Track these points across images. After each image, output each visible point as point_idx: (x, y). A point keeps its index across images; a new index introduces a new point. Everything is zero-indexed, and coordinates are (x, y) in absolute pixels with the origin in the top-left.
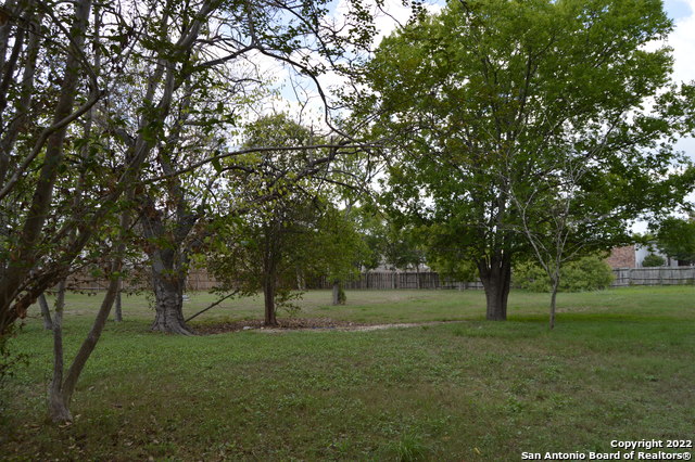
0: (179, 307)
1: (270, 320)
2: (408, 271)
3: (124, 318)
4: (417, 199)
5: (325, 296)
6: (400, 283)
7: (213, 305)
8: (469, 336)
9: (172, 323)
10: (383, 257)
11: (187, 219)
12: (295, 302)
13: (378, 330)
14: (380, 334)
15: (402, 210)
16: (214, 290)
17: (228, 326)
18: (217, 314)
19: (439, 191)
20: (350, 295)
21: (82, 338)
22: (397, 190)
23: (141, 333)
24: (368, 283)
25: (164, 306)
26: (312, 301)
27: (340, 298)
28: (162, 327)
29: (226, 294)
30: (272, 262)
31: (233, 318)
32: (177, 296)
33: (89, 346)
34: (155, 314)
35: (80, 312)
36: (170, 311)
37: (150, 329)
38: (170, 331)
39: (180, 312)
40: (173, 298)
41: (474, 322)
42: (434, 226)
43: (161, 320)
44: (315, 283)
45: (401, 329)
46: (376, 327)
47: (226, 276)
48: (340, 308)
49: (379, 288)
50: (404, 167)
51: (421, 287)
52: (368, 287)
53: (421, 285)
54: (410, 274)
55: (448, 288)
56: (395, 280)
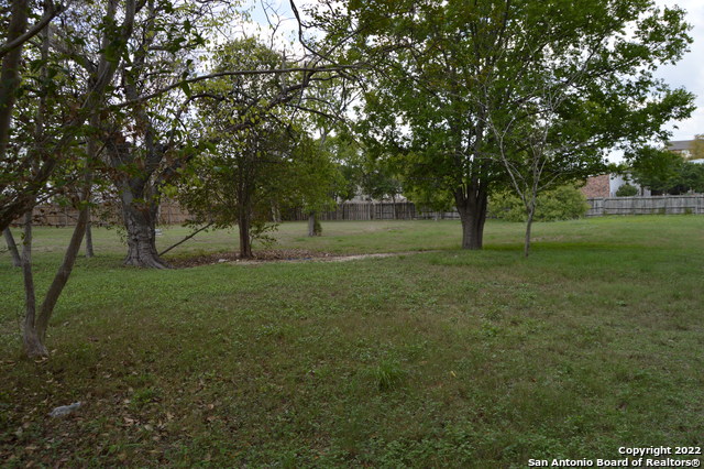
0: (152, 241)
1: (246, 252)
2: (384, 202)
3: (96, 253)
4: (394, 127)
5: (301, 228)
6: (376, 214)
7: (187, 238)
8: (446, 265)
9: (145, 257)
10: (359, 188)
11: (158, 149)
12: (270, 234)
13: (354, 260)
14: (356, 264)
16: (187, 222)
17: (203, 259)
18: (191, 248)
19: (417, 119)
20: (326, 226)
21: (52, 274)
22: (372, 118)
23: (114, 267)
24: (344, 214)
25: (136, 240)
26: (288, 233)
27: (316, 229)
28: (135, 261)
29: (199, 227)
30: (246, 194)
31: (207, 251)
32: (149, 229)
33: (61, 280)
34: (127, 248)
35: (50, 249)
36: (142, 246)
37: (123, 263)
38: (144, 265)
39: (153, 246)
40: (146, 232)
41: (450, 251)
42: (410, 156)
43: (134, 254)
44: (290, 215)
45: (377, 259)
46: (352, 258)
47: (199, 208)
48: (316, 239)
49: (356, 219)
50: (380, 94)
51: (397, 218)
52: (344, 218)
53: (397, 215)
54: (387, 205)
55: (424, 218)
56: (371, 211)
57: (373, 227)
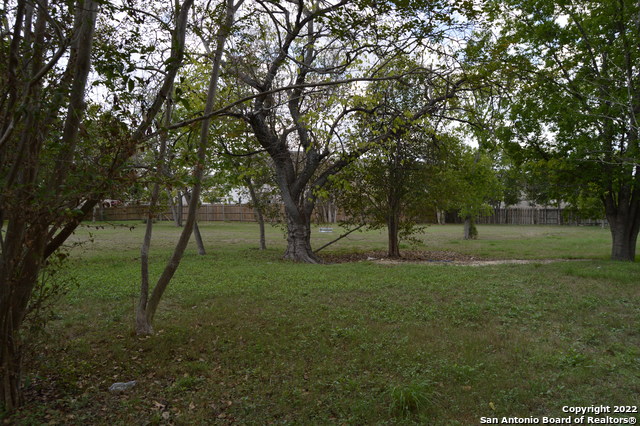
0: (307, 238)
1: (394, 252)
2: (549, 207)
3: (268, 247)
5: (457, 231)
6: (539, 219)
7: (342, 237)
8: (580, 276)
9: (301, 252)
10: (523, 193)
11: (315, 158)
12: (417, 236)
14: (488, 270)
15: (522, 145)
16: (342, 223)
17: (355, 256)
18: (347, 245)
20: (481, 229)
23: (273, 260)
25: (293, 237)
26: (436, 234)
27: (472, 233)
28: (292, 255)
29: (353, 227)
30: (396, 197)
31: (362, 248)
32: (305, 228)
33: (169, 272)
34: (287, 243)
36: (298, 242)
37: (280, 257)
38: (298, 260)
39: (308, 243)
40: (302, 230)
41: (595, 260)
43: (292, 249)
44: (451, 218)
45: (513, 266)
46: (488, 263)
47: (354, 209)
48: (471, 242)
49: (518, 223)
50: (522, 101)
51: (562, 224)
52: (507, 222)
53: (562, 221)
54: (551, 210)
55: (591, 225)
56: (535, 216)
57: (533, 232)
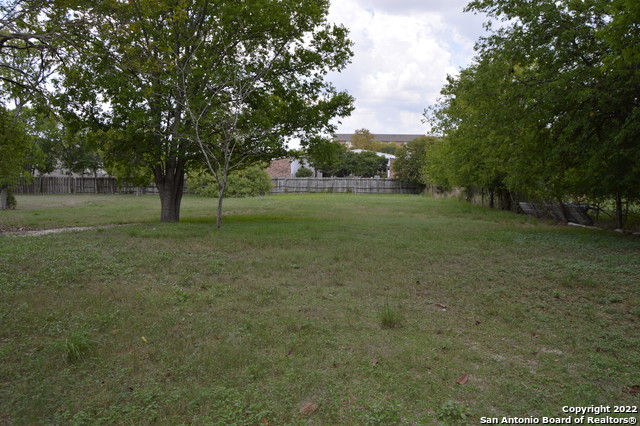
2: (86, 176)
4: (94, 103)
6: (77, 188)
8: (144, 237)
10: (59, 162)
13: (50, 234)
15: (79, 113)
19: (117, 97)
20: (21, 199)
22: (72, 92)
24: (42, 187)
27: (10, 203)
41: (149, 224)
42: (111, 132)
45: (75, 233)
48: (10, 212)
49: (53, 193)
51: (99, 192)
52: (41, 191)
53: (98, 190)
54: (88, 179)
55: (126, 193)
56: (72, 185)
57: (73, 201)
